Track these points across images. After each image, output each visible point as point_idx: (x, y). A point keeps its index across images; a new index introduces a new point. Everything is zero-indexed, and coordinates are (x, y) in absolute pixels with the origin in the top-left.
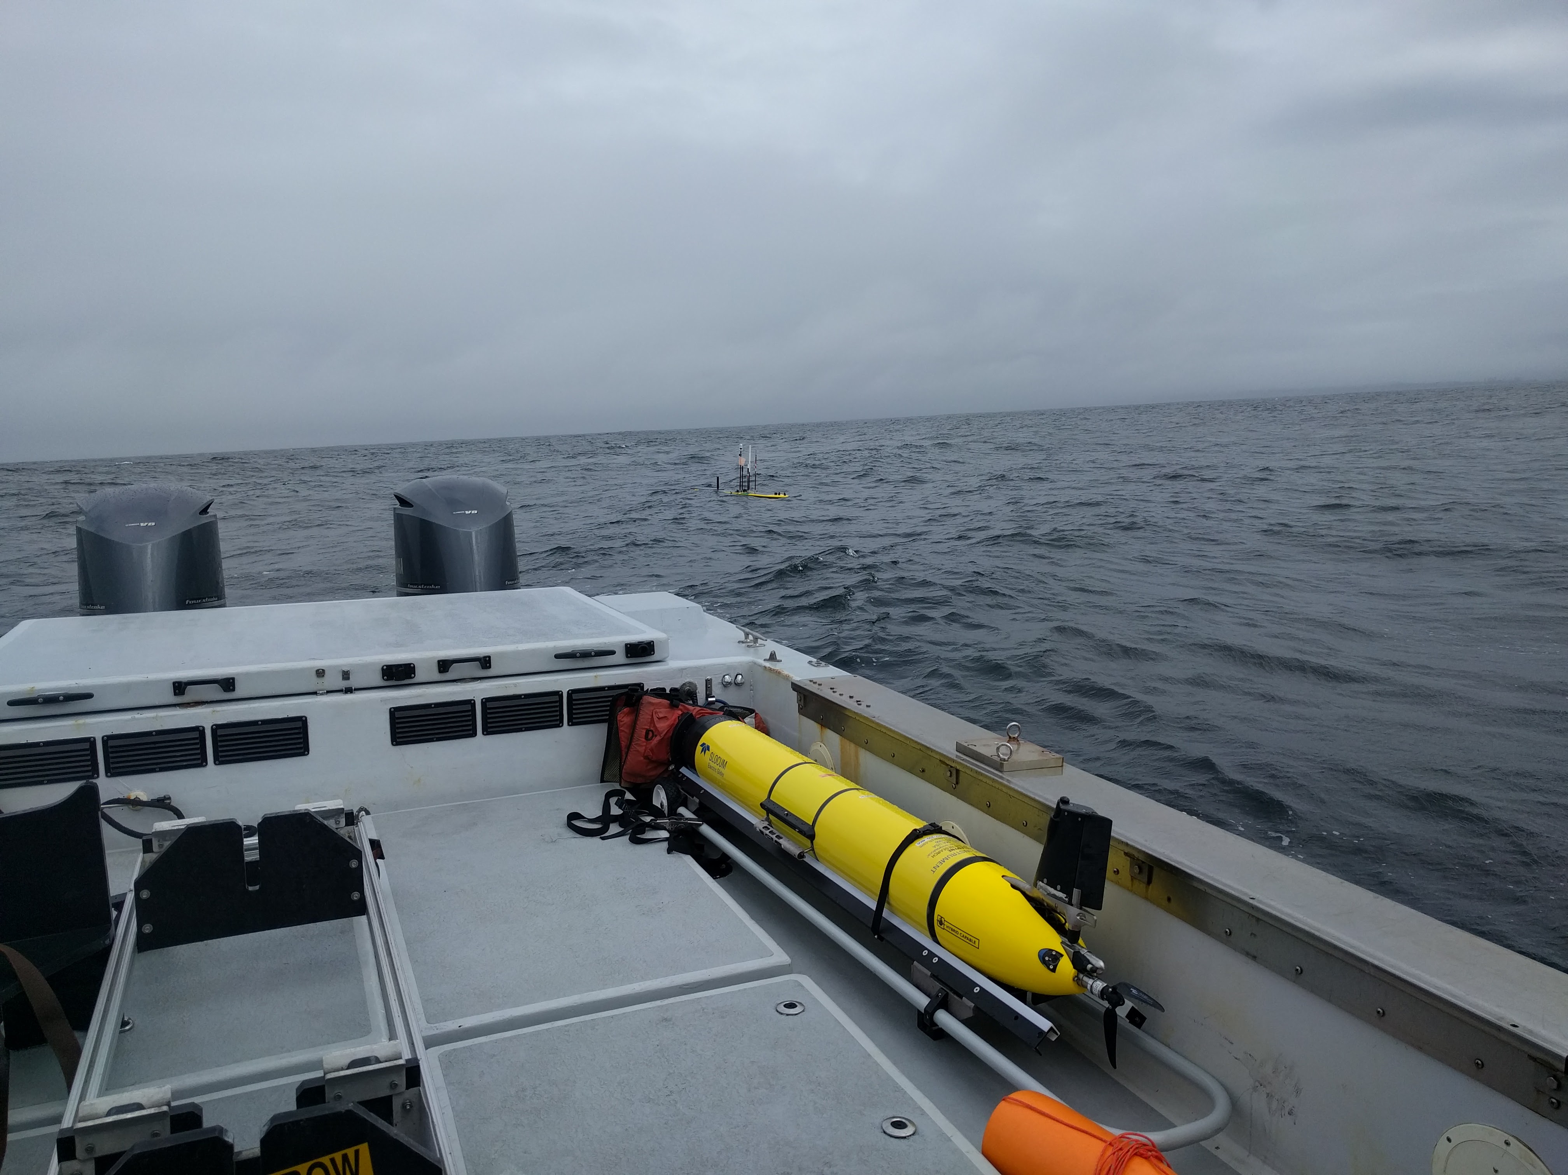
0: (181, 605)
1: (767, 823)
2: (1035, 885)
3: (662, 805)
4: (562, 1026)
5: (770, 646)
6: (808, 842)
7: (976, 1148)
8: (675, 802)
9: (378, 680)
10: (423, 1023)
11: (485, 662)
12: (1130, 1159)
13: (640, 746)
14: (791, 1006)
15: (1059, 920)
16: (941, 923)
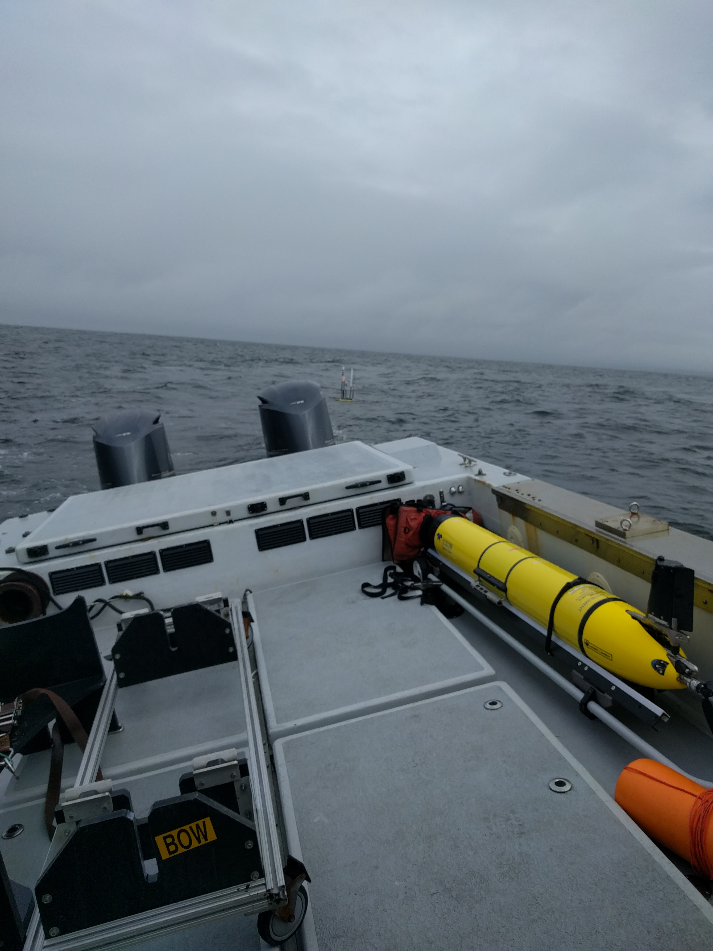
0: (150, 478)
1: (478, 582)
2: (647, 616)
3: (418, 574)
5: (480, 464)
6: (504, 594)
7: (612, 797)
8: (426, 571)
9: (246, 514)
10: (275, 723)
11: (306, 496)
14: (493, 703)
16: (587, 644)
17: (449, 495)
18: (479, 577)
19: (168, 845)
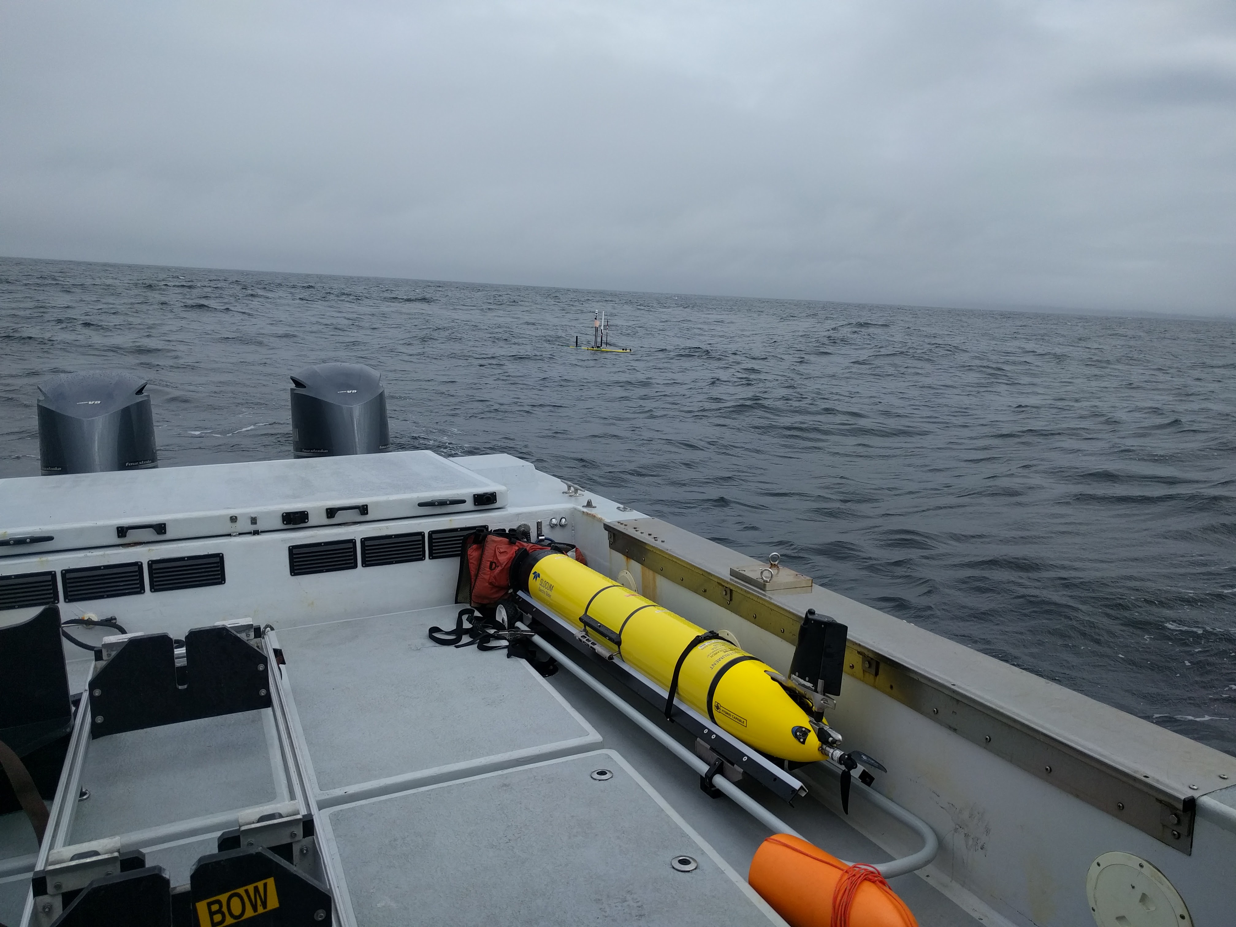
0: (122, 467)
1: (585, 633)
2: (790, 677)
3: (503, 620)
4: (425, 791)
5: (587, 495)
6: (615, 647)
7: (745, 879)
8: (513, 617)
9: (279, 524)
10: (317, 790)
11: (363, 509)
12: (860, 883)
13: (486, 575)
14: (602, 773)
15: (808, 704)
16: (718, 708)
17: (549, 527)
18: (585, 627)
19: (212, 914)
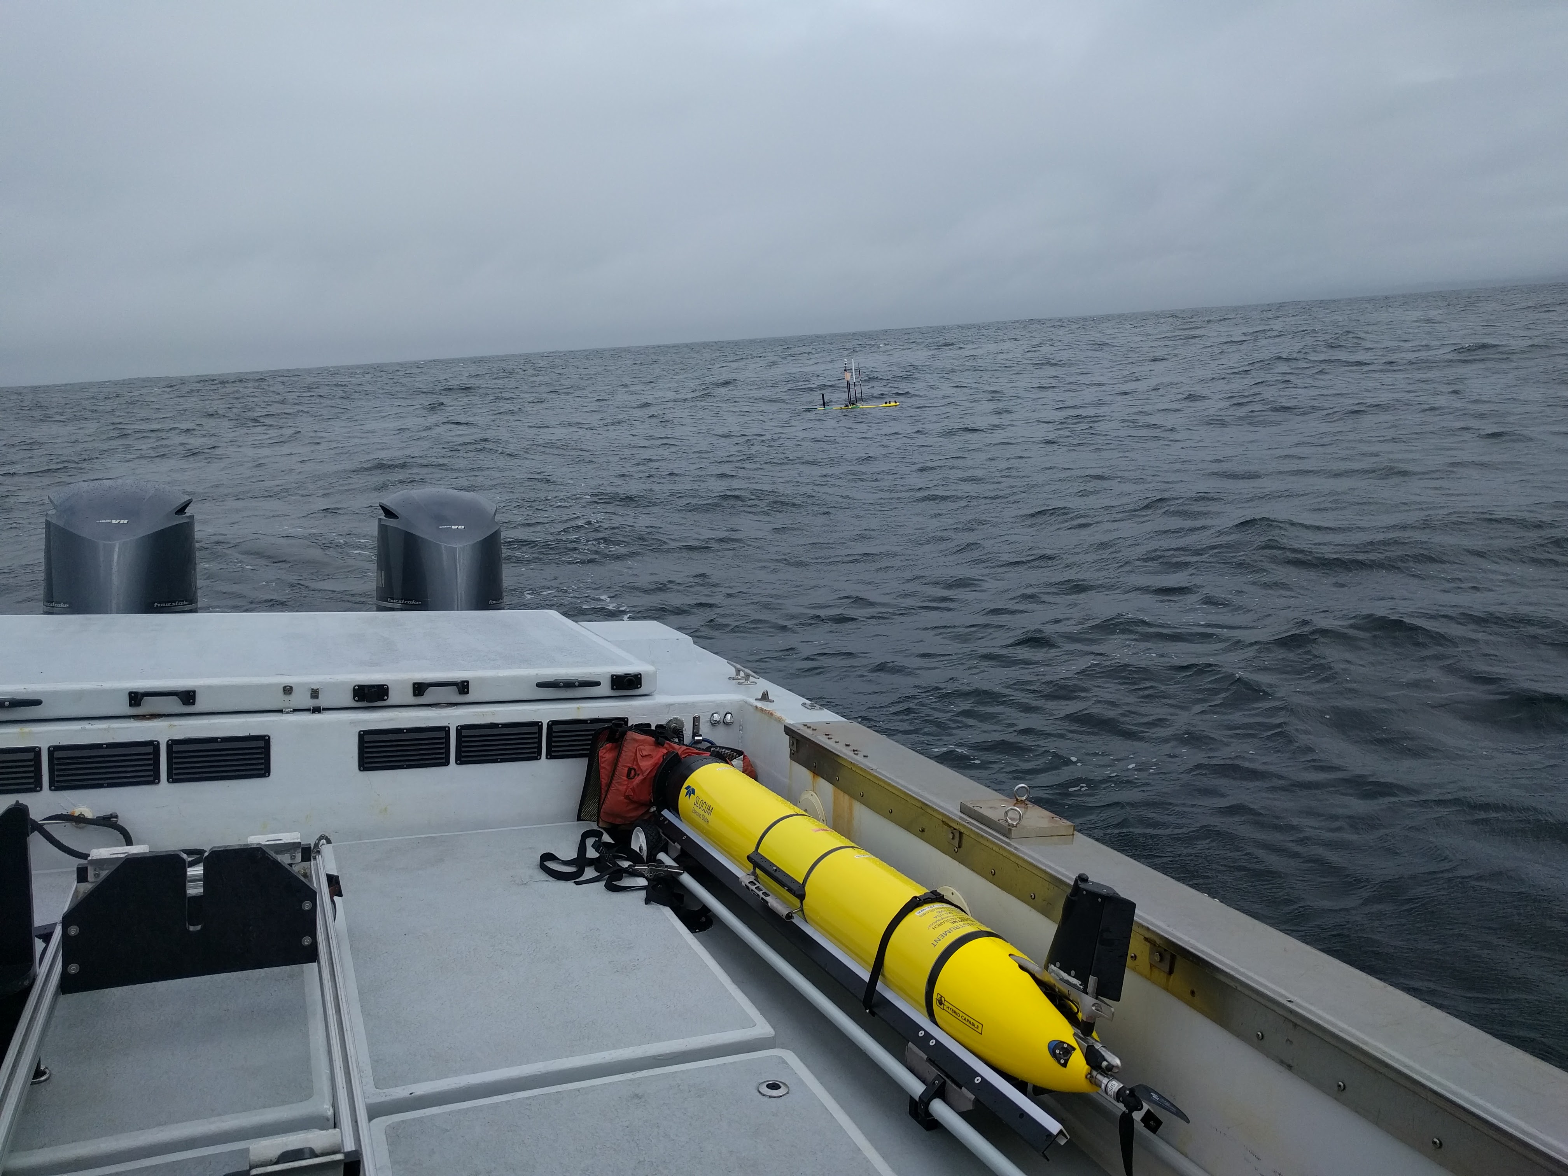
0: (149, 607)
1: (753, 877)
2: (1046, 968)
3: (641, 849)
4: (523, 1099)
5: (763, 684)
6: (797, 902)
8: (655, 846)
9: (347, 699)
10: (370, 1088)
11: (463, 687)
13: (621, 786)
14: (774, 1086)
15: (1071, 1009)
16: (941, 1003)
17: (709, 724)
18: (754, 869)
